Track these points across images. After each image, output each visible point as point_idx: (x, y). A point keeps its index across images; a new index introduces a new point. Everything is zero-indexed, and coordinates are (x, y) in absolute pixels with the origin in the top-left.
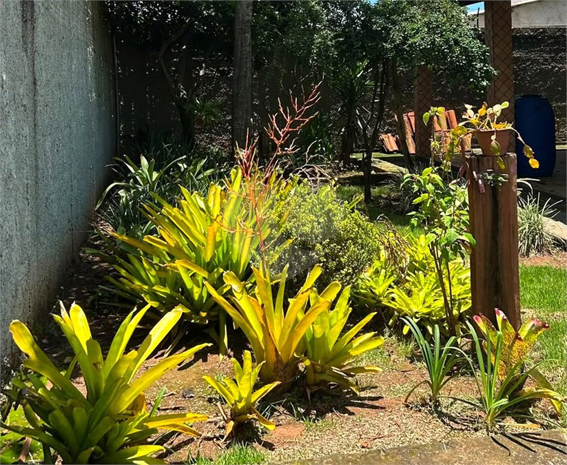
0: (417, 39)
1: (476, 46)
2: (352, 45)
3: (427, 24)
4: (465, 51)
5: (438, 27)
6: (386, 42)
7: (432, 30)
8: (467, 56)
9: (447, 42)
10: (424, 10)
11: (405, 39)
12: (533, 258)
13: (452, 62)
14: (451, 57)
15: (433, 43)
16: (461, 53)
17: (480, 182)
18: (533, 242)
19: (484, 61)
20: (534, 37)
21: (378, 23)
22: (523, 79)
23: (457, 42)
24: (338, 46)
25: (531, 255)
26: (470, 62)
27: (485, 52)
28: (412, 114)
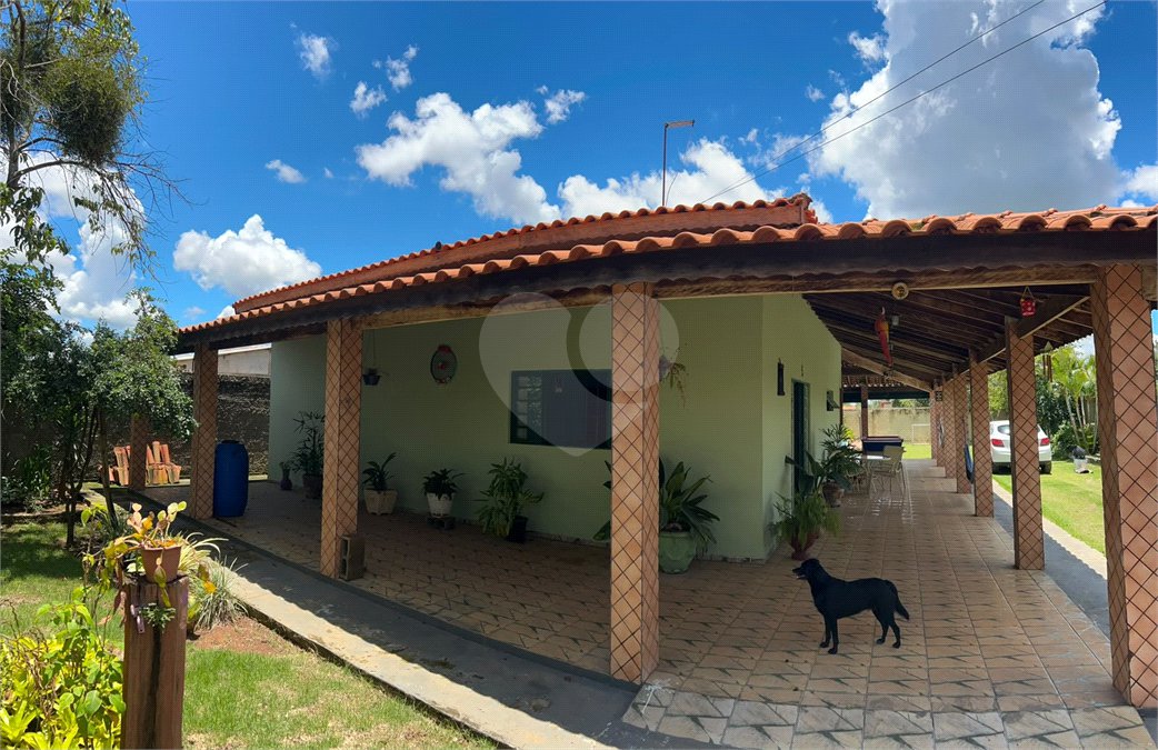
0: (120, 390)
1: (180, 398)
2: (55, 389)
3: (134, 374)
4: (169, 403)
5: (144, 377)
6: (90, 389)
7: (137, 379)
8: (171, 408)
9: (152, 393)
10: (133, 358)
11: (109, 387)
12: (216, 629)
13: (155, 414)
14: (156, 409)
15: (137, 394)
16: (165, 405)
17: (139, 620)
18: (217, 609)
19: (188, 413)
20: (239, 384)
21: (84, 368)
22: (228, 419)
23: (162, 394)
24: (39, 389)
25: (214, 626)
26: (173, 415)
27: (189, 404)
28: (128, 447)
